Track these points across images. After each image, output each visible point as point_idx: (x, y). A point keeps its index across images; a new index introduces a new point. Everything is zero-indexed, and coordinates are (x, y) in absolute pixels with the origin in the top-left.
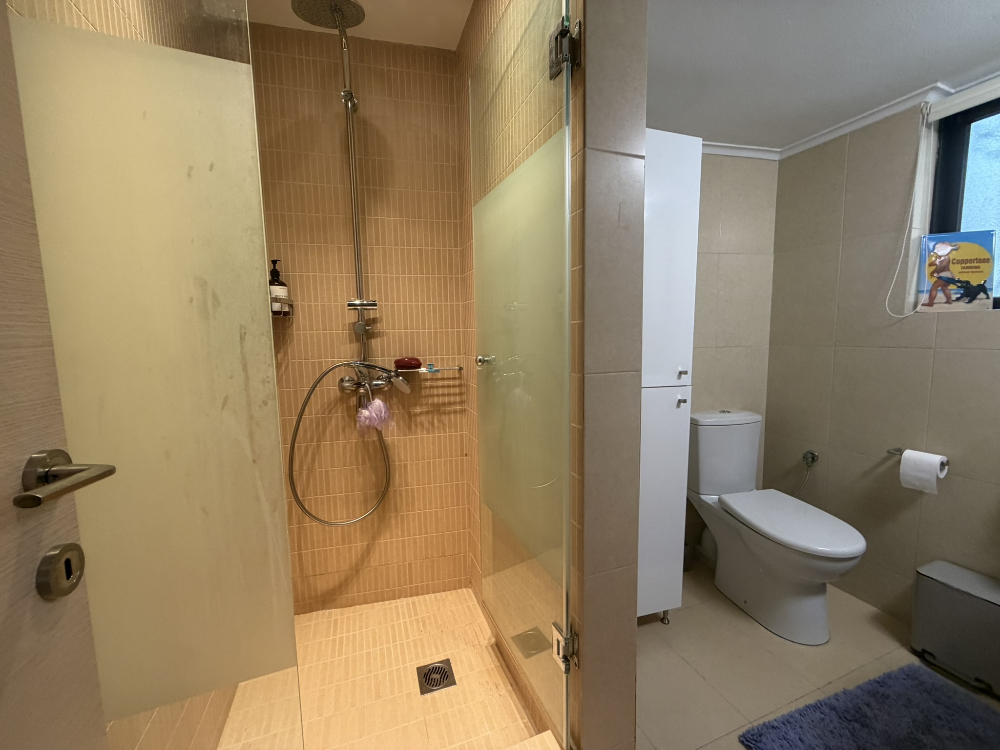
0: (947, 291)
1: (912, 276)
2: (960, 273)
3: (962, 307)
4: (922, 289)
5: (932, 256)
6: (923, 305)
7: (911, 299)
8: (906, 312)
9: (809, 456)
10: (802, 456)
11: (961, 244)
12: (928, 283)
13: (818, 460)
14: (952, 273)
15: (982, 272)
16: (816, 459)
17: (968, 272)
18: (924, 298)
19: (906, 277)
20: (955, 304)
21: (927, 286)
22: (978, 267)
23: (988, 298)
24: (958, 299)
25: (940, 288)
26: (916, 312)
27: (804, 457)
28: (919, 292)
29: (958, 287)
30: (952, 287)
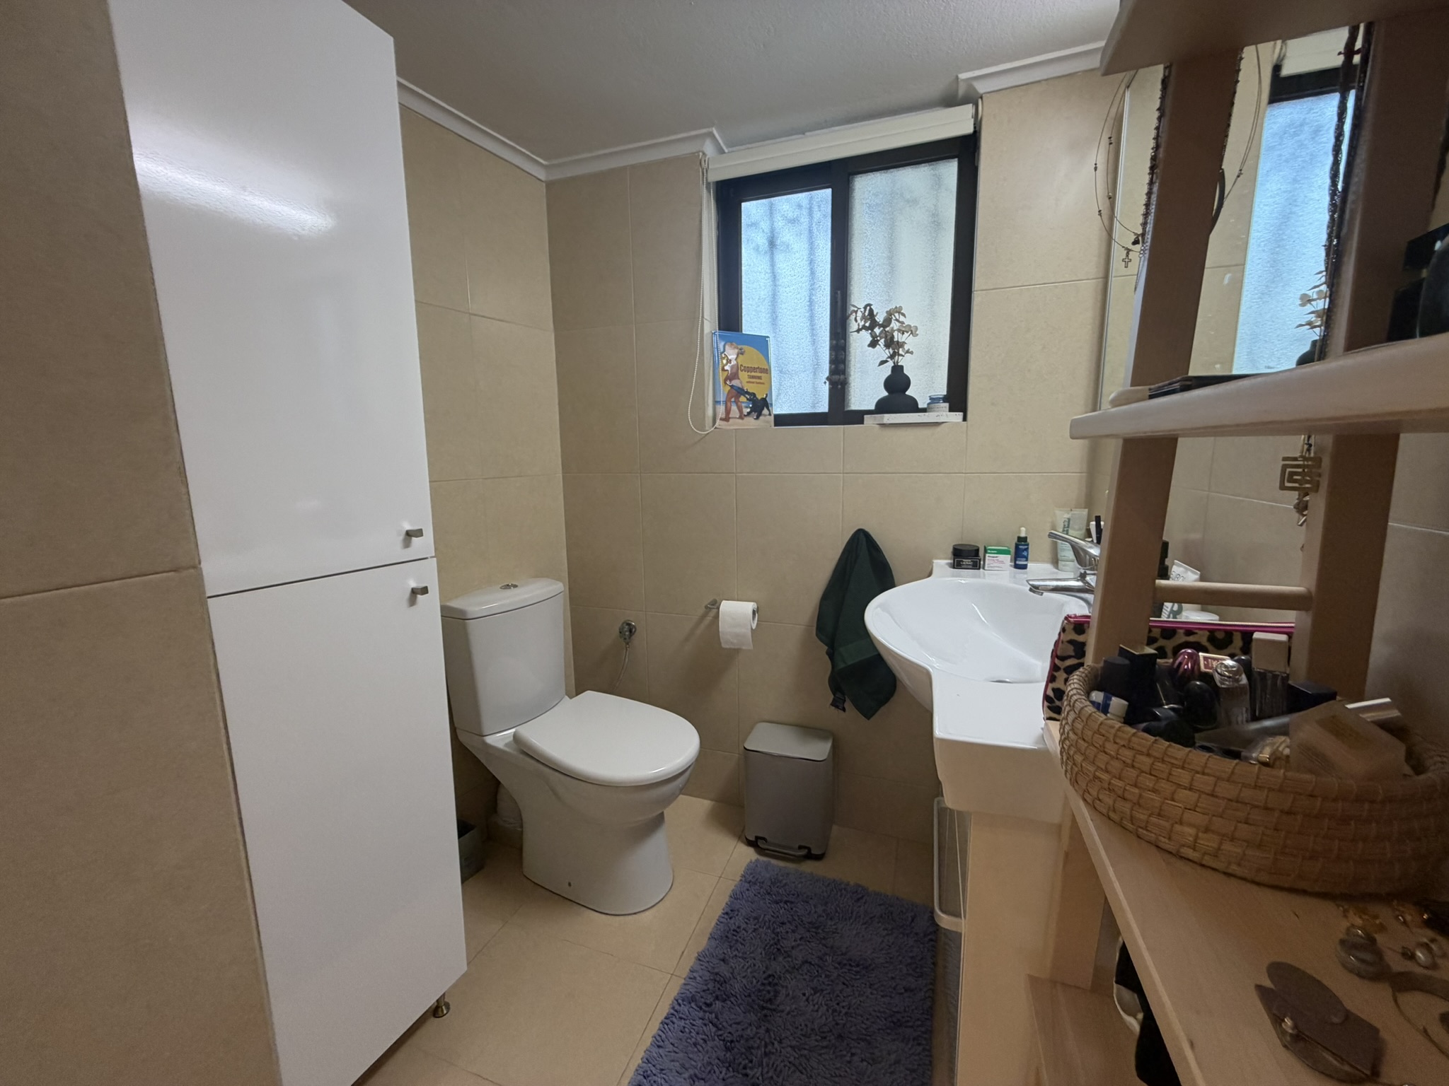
0: (739, 403)
1: (709, 381)
2: (748, 382)
3: (751, 422)
4: (718, 400)
5: (724, 358)
6: (721, 419)
7: (710, 412)
8: (707, 428)
9: (626, 629)
10: (617, 630)
11: (745, 347)
12: (724, 391)
13: (637, 631)
14: (741, 383)
15: (763, 383)
16: (634, 630)
17: (753, 383)
18: (721, 409)
19: (704, 381)
20: (746, 419)
21: (722, 398)
22: (759, 378)
23: (770, 415)
24: (749, 414)
25: (733, 400)
26: (716, 428)
27: (620, 633)
28: (716, 402)
29: (748, 399)
30: (743, 399)
